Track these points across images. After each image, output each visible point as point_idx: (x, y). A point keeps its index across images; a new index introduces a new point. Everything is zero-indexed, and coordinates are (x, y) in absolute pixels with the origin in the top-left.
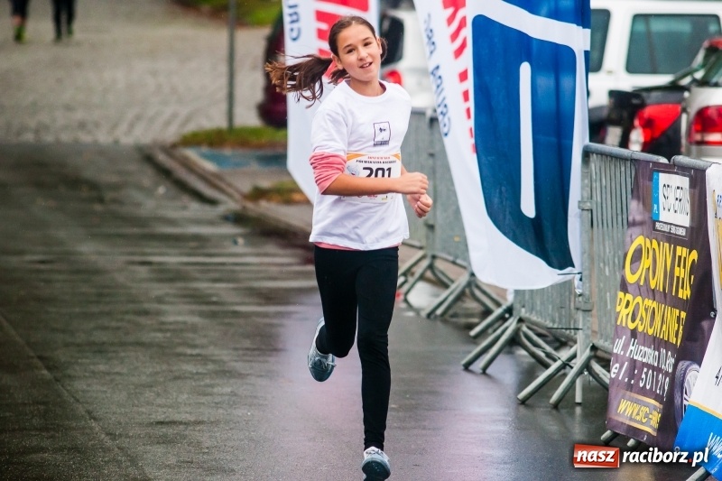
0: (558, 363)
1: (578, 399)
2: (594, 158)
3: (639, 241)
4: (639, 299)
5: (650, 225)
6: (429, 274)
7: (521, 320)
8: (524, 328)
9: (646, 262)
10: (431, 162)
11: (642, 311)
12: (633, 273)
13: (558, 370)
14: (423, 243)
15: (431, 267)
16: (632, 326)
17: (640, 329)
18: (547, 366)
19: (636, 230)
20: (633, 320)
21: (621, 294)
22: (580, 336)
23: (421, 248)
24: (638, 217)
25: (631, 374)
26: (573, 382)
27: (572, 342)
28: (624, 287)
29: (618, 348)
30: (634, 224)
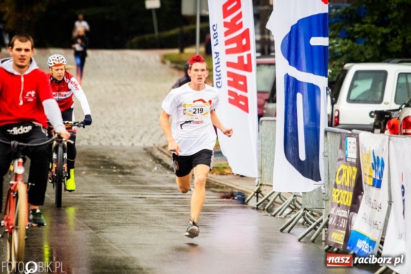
0: (315, 223)
1: (323, 239)
2: (328, 133)
3: (342, 166)
4: (341, 191)
5: (344, 159)
7: (305, 209)
9: (344, 175)
11: (342, 195)
12: (339, 180)
13: (315, 226)
15: (279, 195)
16: (338, 202)
17: (341, 203)
18: (311, 225)
19: (341, 162)
20: (339, 200)
21: (334, 189)
22: (324, 212)
24: (342, 157)
25: (337, 222)
26: (321, 231)
27: (321, 215)
28: (336, 186)
29: (332, 212)
30: (340, 160)
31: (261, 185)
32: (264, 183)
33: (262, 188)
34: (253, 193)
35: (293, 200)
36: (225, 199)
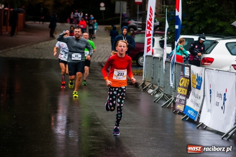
0: (169, 100)
1: (172, 107)
2: (176, 64)
3: (182, 78)
4: (182, 88)
5: (184, 76)
6: (152, 87)
7: (164, 94)
8: (165, 95)
9: (183, 82)
10: (153, 66)
11: (182, 90)
12: (181, 84)
13: (169, 101)
14: (151, 81)
15: (152, 86)
16: (180, 93)
17: (182, 94)
18: (167, 101)
19: (182, 77)
20: (181, 92)
21: (179, 88)
22: (173, 96)
23: (150, 82)
24: (182, 75)
25: (180, 101)
26: (171, 104)
27: (171, 97)
28: (179, 86)
29: (178, 97)
30: (181, 76)
31: (145, 81)
32: (146, 80)
33: (145, 82)
34: (141, 84)
35: (158, 89)
36: (130, 86)
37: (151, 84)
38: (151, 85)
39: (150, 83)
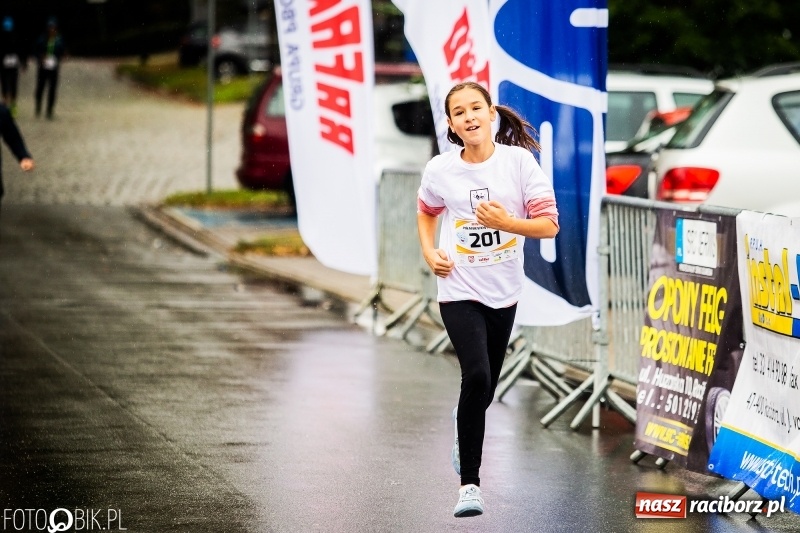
1: (596, 424)
3: (662, 281)
4: (663, 333)
5: (675, 267)
7: (533, 354)
8: (537, 363)
9: (669, 300)
11: (665, 345)
12: (657, 309)
14: (419, 288)
16: (656, 357)
17: (664, 360)
19: (659, 271)
20: (658, 351)
21: (645, 328)
22: (596, 367)
23: (416, 292)
24: (661, 260)
25: (657, 401)
27: (589, 372)
28: (648, 322)
29: (644, 377)
30: (656, 266)
31: (382, 287)
32: (388, 284)
37: (420, 300)
38: (422, 306)
39: (415, 298)
